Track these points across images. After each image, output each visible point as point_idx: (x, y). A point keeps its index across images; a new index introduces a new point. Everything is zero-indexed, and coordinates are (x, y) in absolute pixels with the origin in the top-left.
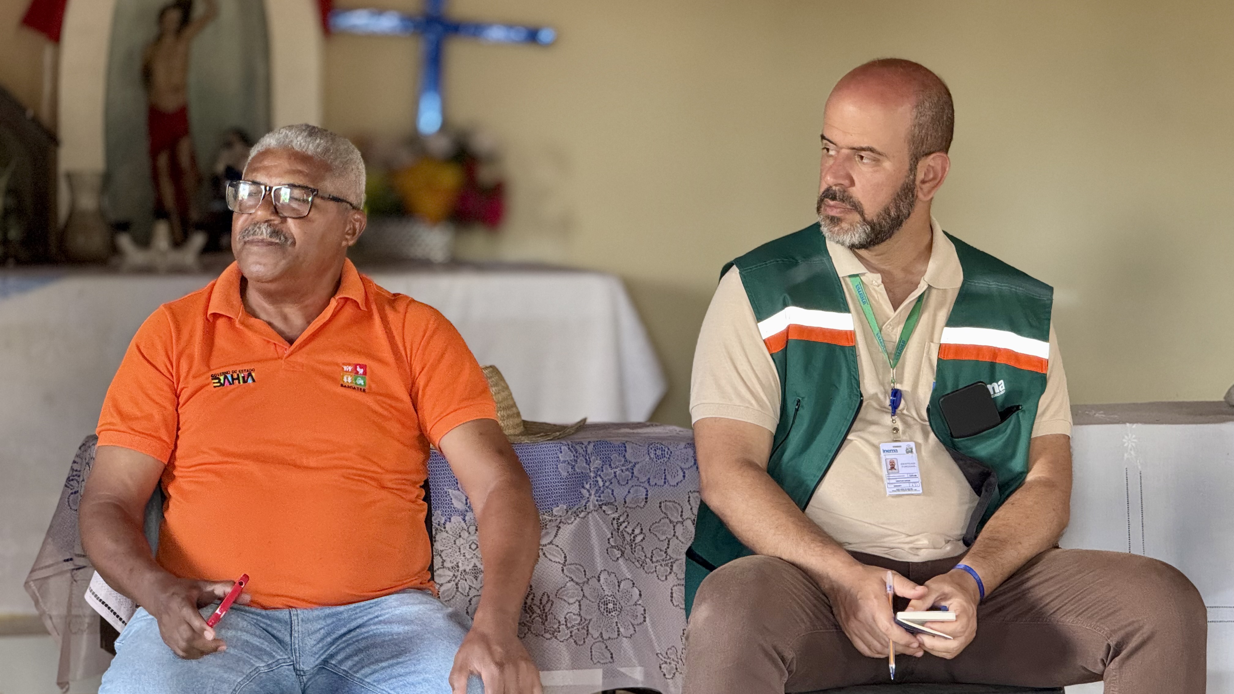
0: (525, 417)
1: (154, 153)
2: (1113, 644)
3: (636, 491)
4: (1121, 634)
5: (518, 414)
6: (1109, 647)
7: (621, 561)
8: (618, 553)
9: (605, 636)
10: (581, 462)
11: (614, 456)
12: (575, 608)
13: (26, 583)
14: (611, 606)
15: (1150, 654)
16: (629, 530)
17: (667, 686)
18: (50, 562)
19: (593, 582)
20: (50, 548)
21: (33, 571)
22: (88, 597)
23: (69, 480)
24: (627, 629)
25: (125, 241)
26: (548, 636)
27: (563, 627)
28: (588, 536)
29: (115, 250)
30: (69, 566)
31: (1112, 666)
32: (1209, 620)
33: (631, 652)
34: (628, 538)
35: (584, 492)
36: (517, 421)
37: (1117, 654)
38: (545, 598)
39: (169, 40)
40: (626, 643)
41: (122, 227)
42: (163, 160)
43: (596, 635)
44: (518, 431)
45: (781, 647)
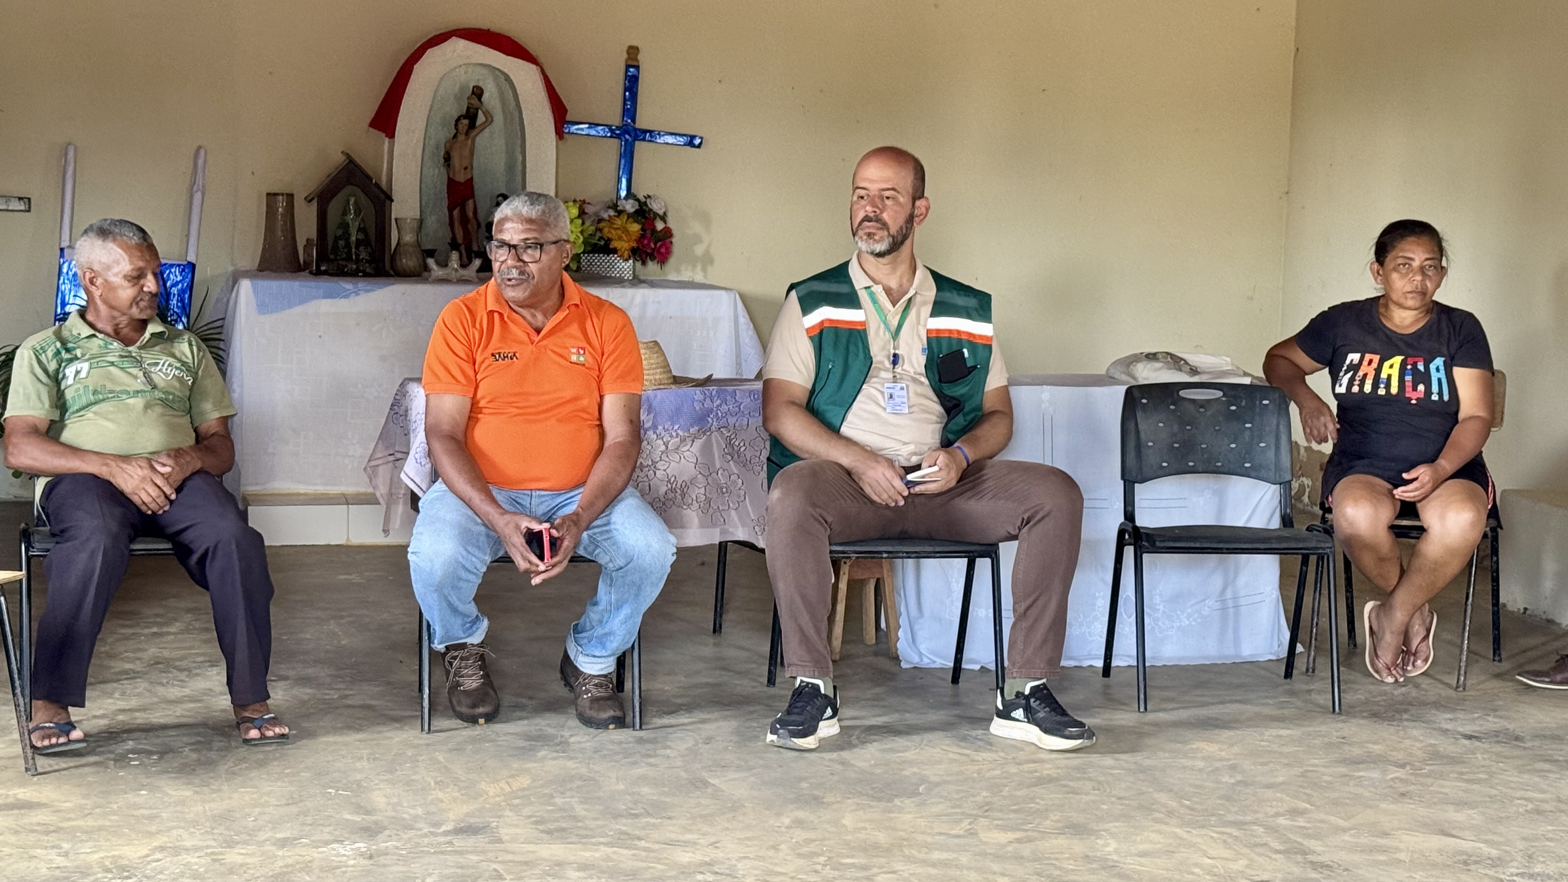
0: (674, 373)
1: (451, 209)
2: (1026, 518)
3: (742, 420)
4: (1033, 511)
5: (671, 371)
6: (1023, 519)
7: (731, 462)
8: (730, 458)
9: (721, 508)
10: (708, 401)
11: (729, 398)
12: (702, 491)
13: (365, 469)
14: (724, 490)
15: (1047, 524)
16: (737, 443)
17: (758, 539)
18: (379, 455)
19: (714, 475)
20: (380, 446)
21: (369, 461)
22: (403, 476)
23: (392, 405)
24: (734, 504)
25: (431, 262)
26: (685, 507)
27: (695, 502)
28: (712, 445)
29: (426, 268)
30: (392, 458)
31: (1024, 530)
32: (1085, 505)
33: (736, 519)
34: (736, 448)
35: (709, 419)
36: (669, 375)
37: (1027, 523)
38: (684, 484)
39: (461, 137)
40: (733, 513)
41: (431, 253)
42: (456, 213)
43: (716, 507)
44: (670, 381)
45: (825, 514)
